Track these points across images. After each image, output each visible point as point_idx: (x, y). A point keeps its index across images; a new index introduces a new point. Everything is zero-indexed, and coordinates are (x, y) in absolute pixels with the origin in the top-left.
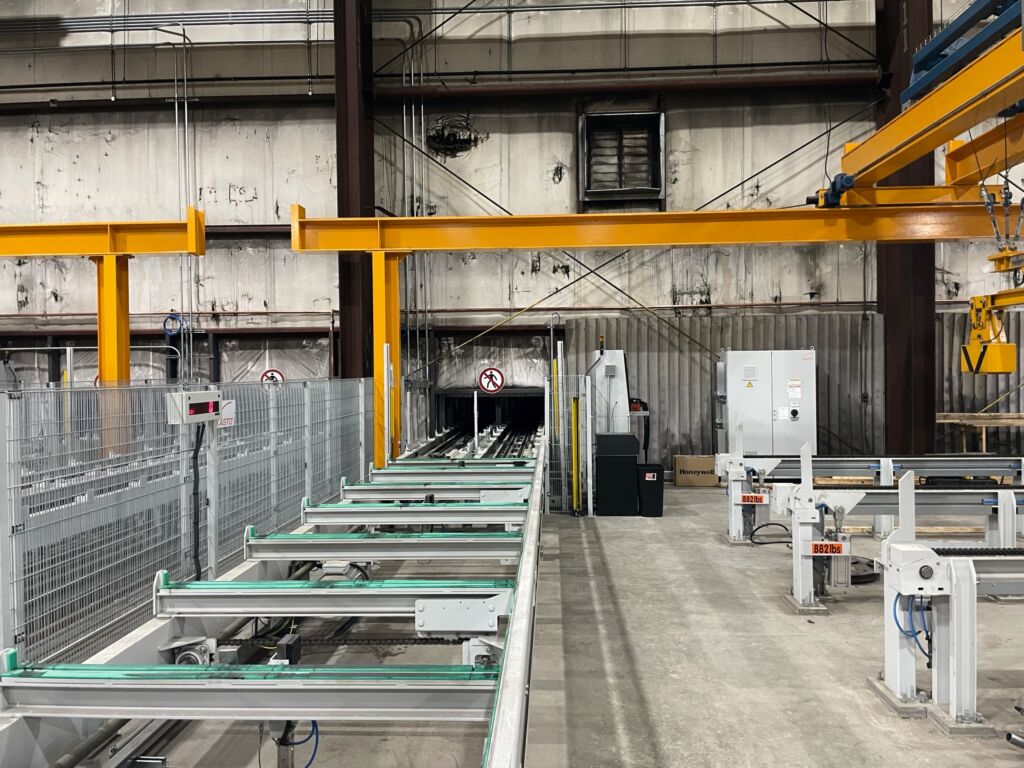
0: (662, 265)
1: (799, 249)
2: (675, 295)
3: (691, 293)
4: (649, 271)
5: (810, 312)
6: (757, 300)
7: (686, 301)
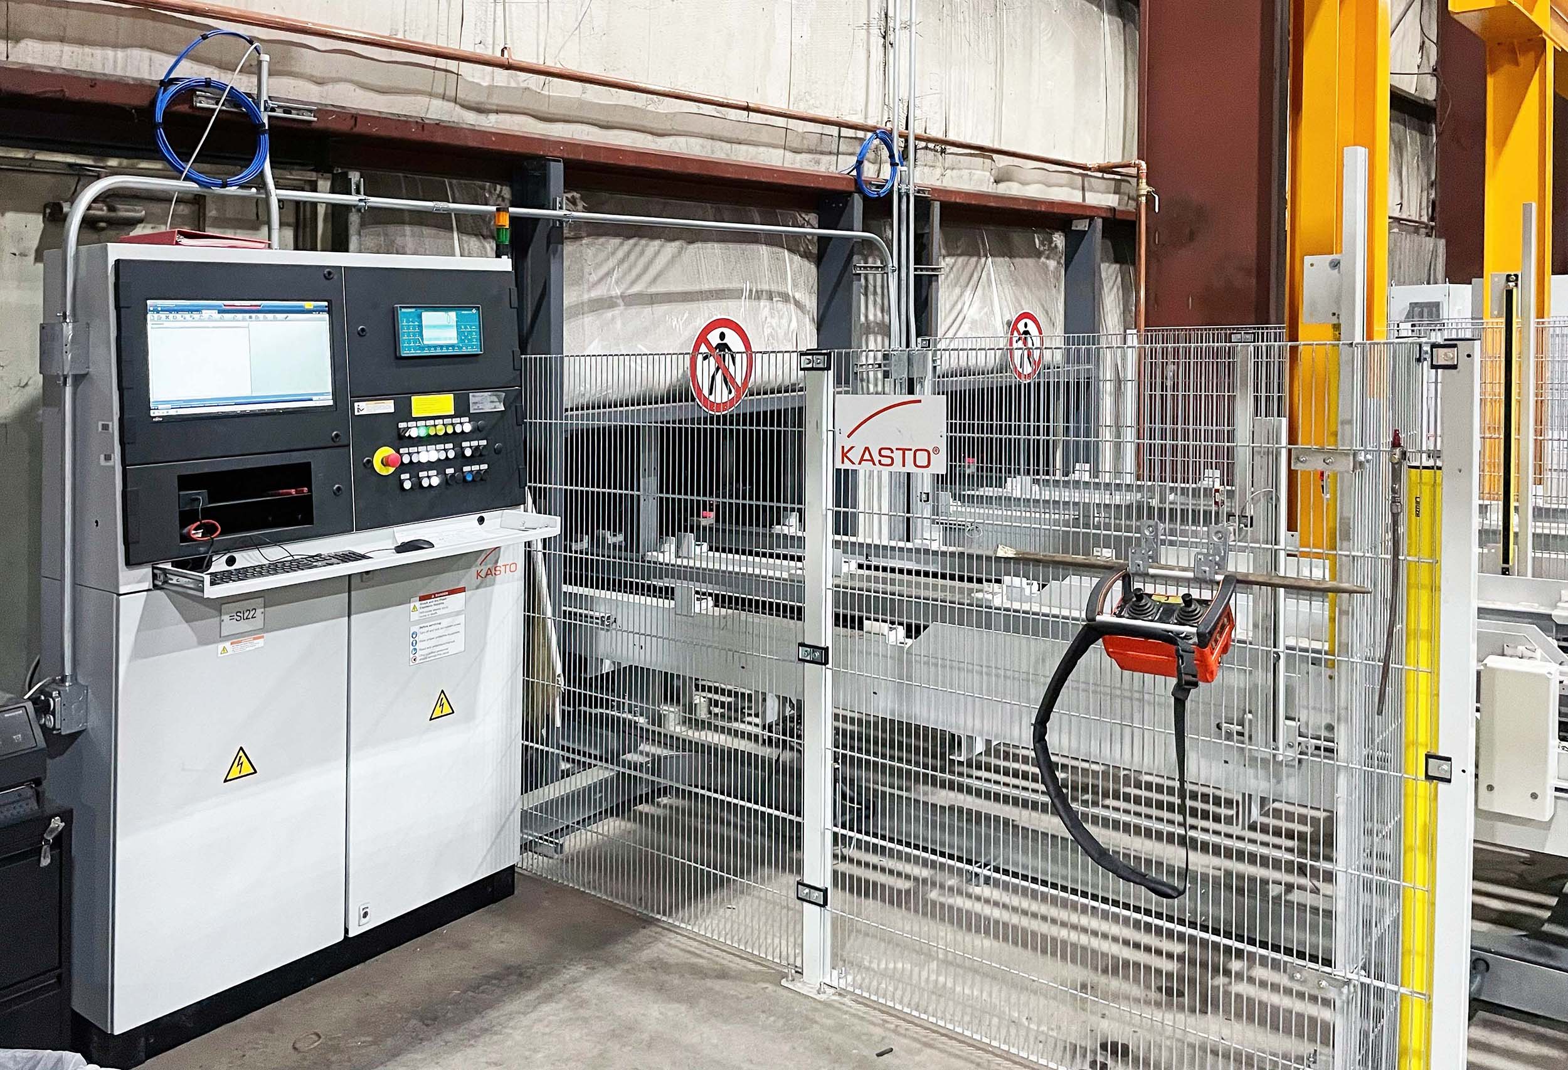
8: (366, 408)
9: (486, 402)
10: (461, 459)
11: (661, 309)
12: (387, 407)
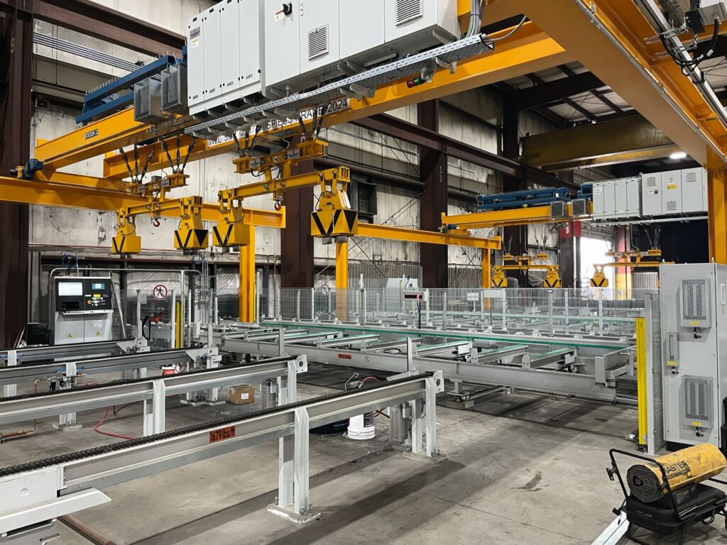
0: (371, 243)
1: (402, 242)
2: (374, 256)
3: (378, 256)
4: (367, 245)
5: (404, 265)
6: (393, 260)
7: (376, 258)
8: (87, 296)
9: (106, 296)
10: (101, 303)
11: (149, 283)
12: (90, 296)
